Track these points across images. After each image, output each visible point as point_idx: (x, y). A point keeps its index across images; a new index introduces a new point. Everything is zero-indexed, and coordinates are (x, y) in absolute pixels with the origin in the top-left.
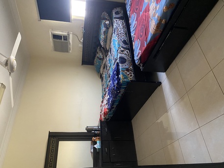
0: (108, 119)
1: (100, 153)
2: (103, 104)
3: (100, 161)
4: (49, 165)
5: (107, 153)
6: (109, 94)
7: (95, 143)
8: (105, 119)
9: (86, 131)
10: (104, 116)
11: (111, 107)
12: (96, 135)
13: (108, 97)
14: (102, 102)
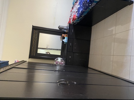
0: (75, 23)
1: (66, 45)
2: (73, 10)
3: (66, 50)
4: (33, 47)
5: (71, 46)
6: (80, 3)
7: (64, 38)
8: (73, 22)
9: (58, 29)
10: (73, 21)
11: (80, 16)
12: (65, 33)
13: (79, 6)
14: (73, 8)
